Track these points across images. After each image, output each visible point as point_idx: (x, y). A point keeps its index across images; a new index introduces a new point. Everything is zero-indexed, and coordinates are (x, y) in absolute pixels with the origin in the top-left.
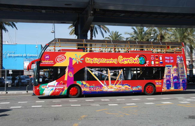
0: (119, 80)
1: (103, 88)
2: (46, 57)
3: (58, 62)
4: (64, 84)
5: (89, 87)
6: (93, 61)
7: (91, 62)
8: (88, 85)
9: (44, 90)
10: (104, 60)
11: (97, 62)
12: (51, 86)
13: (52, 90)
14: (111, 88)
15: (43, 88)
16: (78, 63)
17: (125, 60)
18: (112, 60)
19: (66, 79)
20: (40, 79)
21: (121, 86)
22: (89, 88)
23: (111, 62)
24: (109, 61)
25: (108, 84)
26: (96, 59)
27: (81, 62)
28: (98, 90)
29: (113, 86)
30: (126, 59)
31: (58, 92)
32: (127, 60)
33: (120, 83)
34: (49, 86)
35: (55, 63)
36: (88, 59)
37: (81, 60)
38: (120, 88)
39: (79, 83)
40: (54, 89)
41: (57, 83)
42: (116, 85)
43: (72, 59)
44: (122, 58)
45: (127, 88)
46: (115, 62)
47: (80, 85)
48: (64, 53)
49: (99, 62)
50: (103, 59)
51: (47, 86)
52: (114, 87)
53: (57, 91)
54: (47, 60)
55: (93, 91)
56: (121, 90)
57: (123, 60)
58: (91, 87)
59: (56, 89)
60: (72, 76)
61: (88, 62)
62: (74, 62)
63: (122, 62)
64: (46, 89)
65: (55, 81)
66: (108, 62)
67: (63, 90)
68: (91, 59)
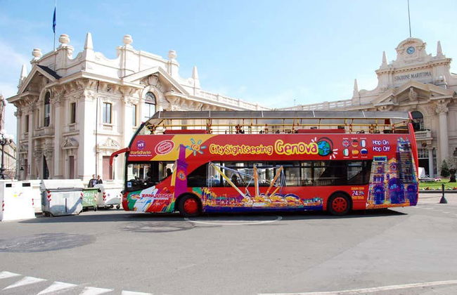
0: (276, 186)
1: (243, 200)
2: (139, 145)
3: (160, 153)
4: (169, 192)
5: (215, 198)
6: (223, 150)
7: (221, 153)
8: (213, 194)
9: (134, 202)
10: (245, 148)
11: (233, 153)
12: (147, 195)
13: (149, 202)
14: (260, 201)
15: (133, 198)
16: (195, 155)
17: (288, 147)
18: (262, 147)
19: (173, 183)
20: (129, 183)
21: (280, 197)
22: (217, 200)
23: (259, 152)
24: (256, 150)
25: (253, 194)
26: (230, 147)
27: (202, 153)
28: (233, 204)
29: (264, 197)
30: (292, 145)
31: (159, 208)
32: (293, 147)
33: (278, 191)
34: (143, 196)
35: (154, 155)
36: (215, 146)
37: (201, 150)
38: (277, 201)
39: (197, 191)
40: (152, 201)
41: (157, 190)
42: (269, 195)
43: (185, 148)
44: (283, 143)
45: (291, 201)
46: (268, 153)
47: (199, 195)
48: (171, 138)
49: (236, 152)
50: (243, 147)
51: (141, 196)
52: (267, 200)
53: (158, 204)
54: (140, 151)
55: (223, 206)
56: (279, 205)
57: (284, 147)
58: (221, 198)
59: (155, 201)
60: (183, 177)
61: (215, 152)
62: (188, 153)
63: (282, 151)
64: (138, 200)
65: (154, 187)
66: (254, 152)
67: (168, 202)
68: (220, 147)
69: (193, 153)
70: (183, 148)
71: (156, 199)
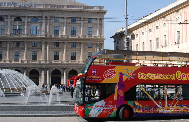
0: (177, 100)
1: (158, 109)
2: (93, 72)
3: (107, 78)
4: (113, 104)
5: (142, 108)
6: (146, 76)
7: (145, 79)
8: (141, 105)
9: (90, 111)
10: (159, 76)
11: (152, 79)
12: (98, 106)
13: (100, 110)
14: (168, 109)
15: (89, 108)
16: (129, 79)
17: (184, 76)
18: (169, 75)
19: (115, 98)
20: (86, 98)
21: (179, 107)
22: (142, 109)
23: (167, 78)
24: (166, 77)
25: (164, 105)
26: (151, 74)
27: (133, 78)
28: (152, 111)
29: (170, 107)
30: (185, 74)
31: (106, 114)
32: (186, 75)
33: (178, 103)
34: (96, 106)
35: (103, 79)
36: (142, 74)
37: (133, 76)
38: (177, 109)
39: (130, 103)
40: (102, 110)
41: (105, 102)
42: (173, 105)
43: (123, 75)
45: (185, 109)
46: (172, 79)
47: (132, 106)
48: (113, 67)
49: (154, 78)
50: (158, 75)
51: (94, 107)
52: (171, 109)
53: (105, 112)
54: (93, 76)
55: (146, 113)
56: (179, 111)
57: (181, 75)
58: (145, 108)
59: (103, 110)
60: (122, 95)
61: (141, 78)
62: (125, 78)
63: (180, 78)
64: (92, 110)
65: (103, 100)
66: (164, 78)
67: (112, 111)
68: (145, 75)
69: (128, 78)
70: (121, 75)
71: (104, 108)
